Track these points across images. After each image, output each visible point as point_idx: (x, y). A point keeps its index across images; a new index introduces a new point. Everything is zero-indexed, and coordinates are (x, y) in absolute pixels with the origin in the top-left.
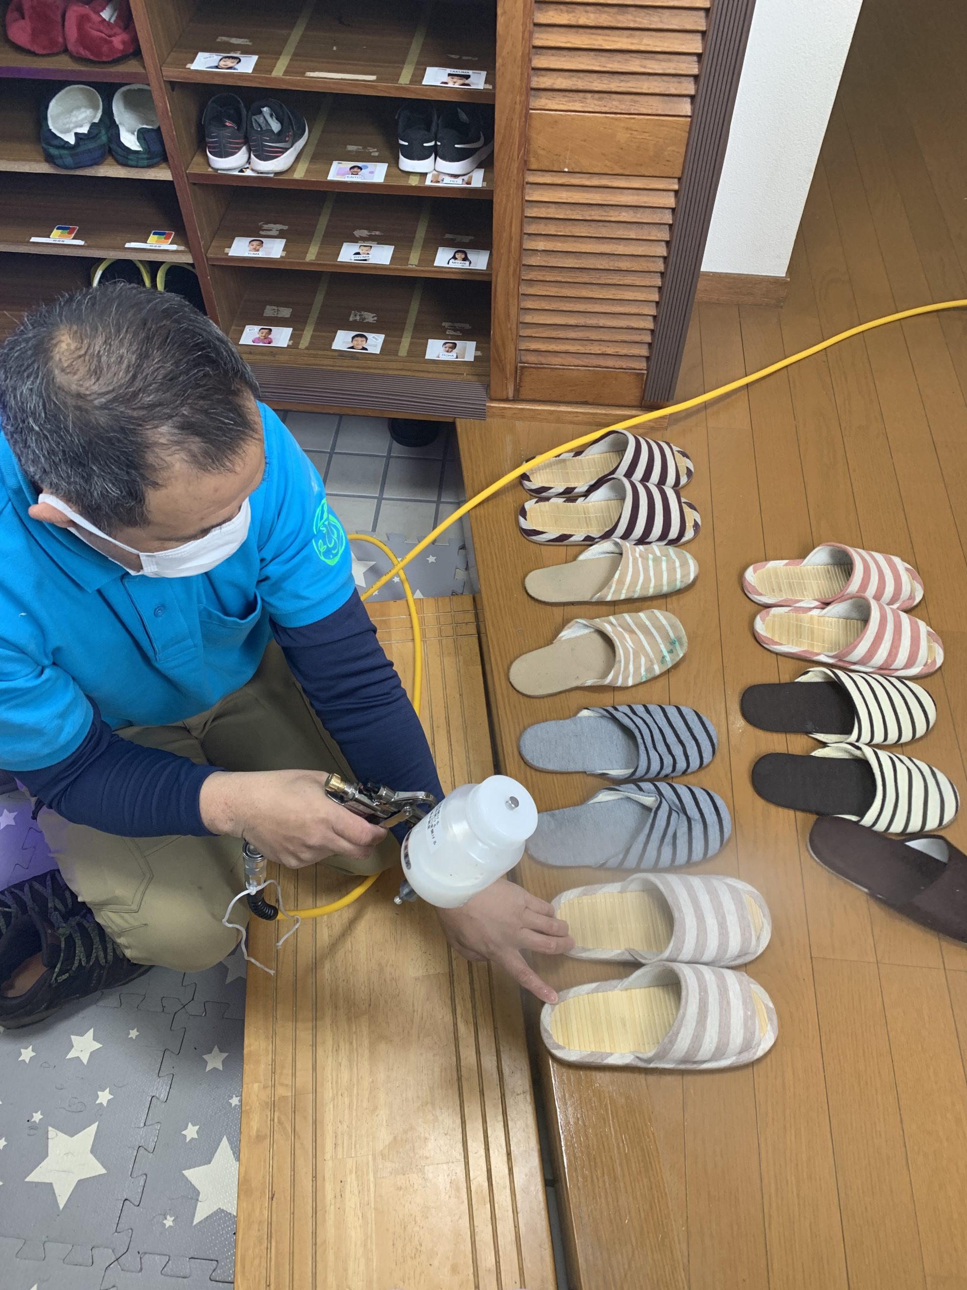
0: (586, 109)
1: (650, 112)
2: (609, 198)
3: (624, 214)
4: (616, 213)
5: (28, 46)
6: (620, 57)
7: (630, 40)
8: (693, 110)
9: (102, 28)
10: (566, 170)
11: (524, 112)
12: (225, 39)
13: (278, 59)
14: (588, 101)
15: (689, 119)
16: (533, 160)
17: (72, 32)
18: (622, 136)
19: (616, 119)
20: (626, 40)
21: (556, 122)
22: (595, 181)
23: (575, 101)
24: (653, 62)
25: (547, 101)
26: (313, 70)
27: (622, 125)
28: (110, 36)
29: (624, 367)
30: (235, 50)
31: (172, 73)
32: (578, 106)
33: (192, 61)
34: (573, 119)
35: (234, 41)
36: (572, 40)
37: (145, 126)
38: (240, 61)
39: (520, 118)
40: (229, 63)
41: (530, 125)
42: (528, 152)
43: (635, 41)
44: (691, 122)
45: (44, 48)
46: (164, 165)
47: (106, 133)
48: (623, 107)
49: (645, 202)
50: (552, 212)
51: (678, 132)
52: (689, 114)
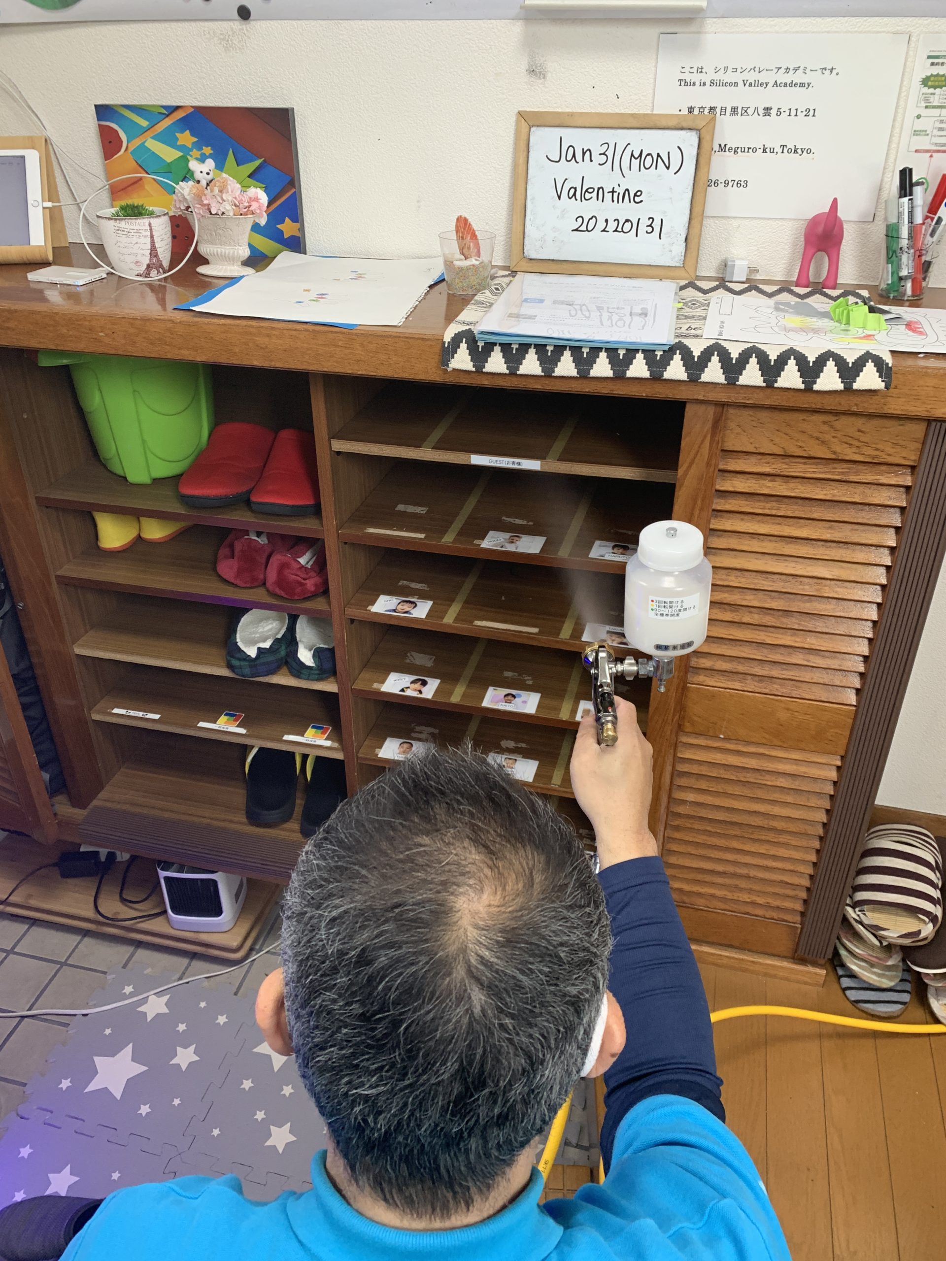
0: (745, 689)
1: (813, 698)
2: (765, 765)
3: (781, 780)
4: (773, 778)
5: (232, 581)
6: (782, 650)
7: (793, 638)
8: (858, 701)
9: (299, 573)
10: (722, 736)
11: (682, 684)
12: (405, 582)
13: (450, 606)
14: (748, 682)
15: (854, 708)
16: (687, 724)
17: (272, 575)
18: (783, 716)
19: (777, 700)
20: (789, 638)
21: (713, 696)
22: (752, 749)
23: (735, 681)
24: (817, 658)
25: (706, 678)
26: (482, 619)
27: (783, 705)
28: (305, 579)
29: (776, 917)
30: (412, 595)
31: (353, 612)
32: (737, 685)
33: (373, 603)
34: (731, 695)
35: (414, 585)
36: (735, 634)
37: (322, 646)
38: (416, 605)
39: (677, 690)
40: (406, 607)
41: (686, 696)
42: (684, 718)
43: (798, 640)
44: (856, 711)
45: (245, 583)
46: (332, 679)
47: (286, 648)
48: (785, 690)
49: (805, 773)
50: (704, 770)
51: (843, 717)
52: (855, 703)
